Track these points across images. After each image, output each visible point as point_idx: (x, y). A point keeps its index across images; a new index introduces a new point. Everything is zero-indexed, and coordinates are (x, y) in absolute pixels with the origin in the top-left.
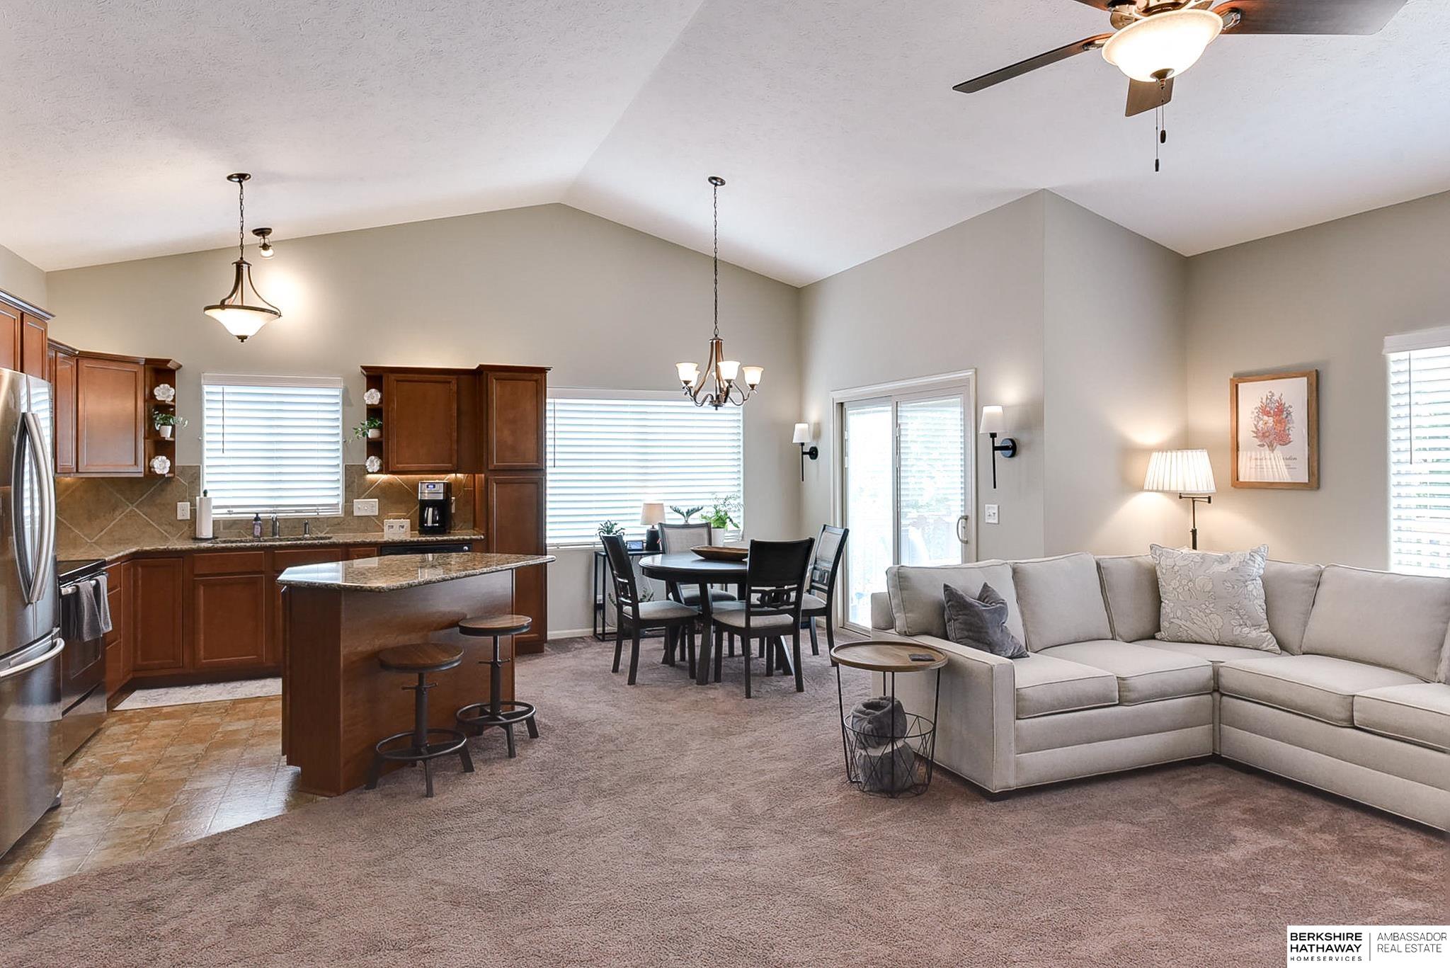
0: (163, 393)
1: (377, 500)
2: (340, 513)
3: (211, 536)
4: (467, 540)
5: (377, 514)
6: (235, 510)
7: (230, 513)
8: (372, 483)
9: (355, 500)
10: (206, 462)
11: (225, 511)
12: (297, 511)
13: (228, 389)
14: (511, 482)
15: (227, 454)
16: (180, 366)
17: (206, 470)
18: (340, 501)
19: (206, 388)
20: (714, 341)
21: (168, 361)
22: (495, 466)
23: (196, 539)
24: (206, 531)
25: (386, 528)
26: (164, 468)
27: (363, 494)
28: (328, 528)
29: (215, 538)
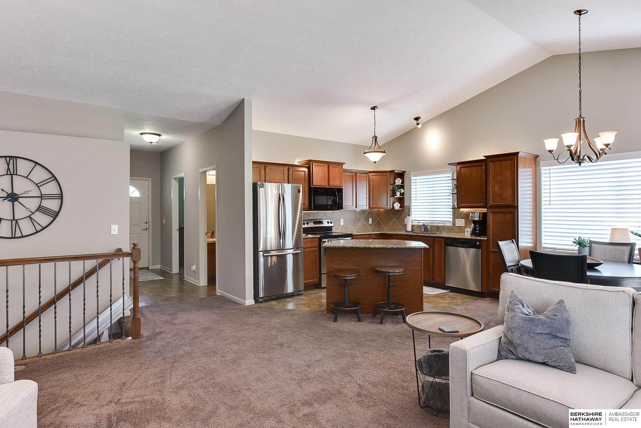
0: (398, 181)
1: (464, 220)
2: (450, 224)
3: (411, 230)
4: (478, 239)
5: (464, 226)
6: (421, 222)
7: (419, 223)
8: (462, 212)
9: (456, 220)
10: (412, 204)
11: (417, 222)
12: (439, 223)
13: (418, 178)
14: (499, 213)
15: (417, 201)
16: (405, 172)
17: (413, 207)
18: (451, 220)
19: (412, 178)
20: (577, 120)
21: (394, 171)
22: (491, 204)
23: (406, 231)
24: (409, 229)
25: (466, 232)
26: (398, 206)
27: (459, 216)
28: (447, 231)
29: (412, 231)
